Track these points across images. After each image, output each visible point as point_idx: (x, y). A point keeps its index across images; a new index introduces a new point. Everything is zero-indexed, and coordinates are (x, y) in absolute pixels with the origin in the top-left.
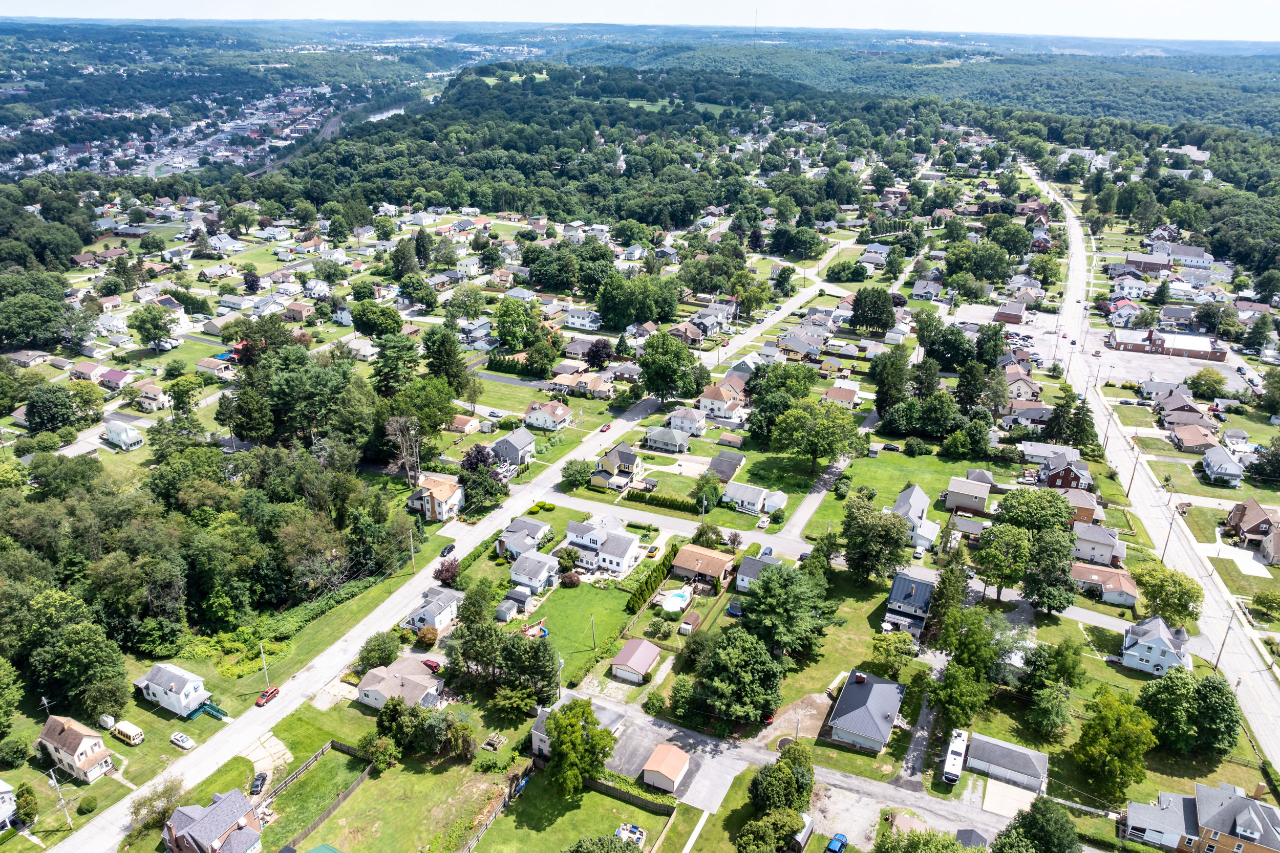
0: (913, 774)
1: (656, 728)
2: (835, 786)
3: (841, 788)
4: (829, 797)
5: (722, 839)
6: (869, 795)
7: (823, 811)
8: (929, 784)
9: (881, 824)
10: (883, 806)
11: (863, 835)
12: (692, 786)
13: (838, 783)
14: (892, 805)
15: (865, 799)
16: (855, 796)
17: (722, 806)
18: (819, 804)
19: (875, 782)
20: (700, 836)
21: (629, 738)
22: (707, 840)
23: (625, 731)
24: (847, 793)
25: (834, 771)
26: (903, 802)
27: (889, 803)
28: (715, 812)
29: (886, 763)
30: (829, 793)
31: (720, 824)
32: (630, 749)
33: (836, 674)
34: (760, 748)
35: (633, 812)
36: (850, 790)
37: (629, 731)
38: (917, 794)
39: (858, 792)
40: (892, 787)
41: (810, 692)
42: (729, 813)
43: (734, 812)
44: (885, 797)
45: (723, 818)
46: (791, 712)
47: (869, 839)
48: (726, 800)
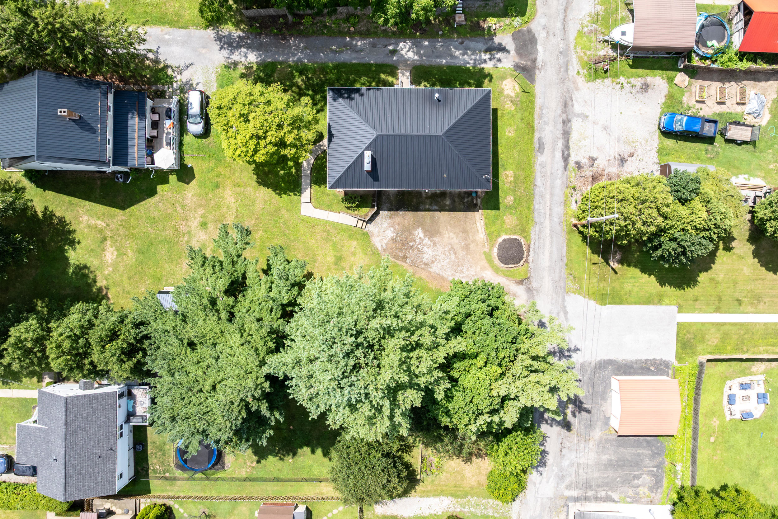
0: (501, 49)
1: (550, 459)
2: (566, 159)
3: (567, 146)
4: (593, 159)
5: (712, 279)
6: (566, 105)
7: (623, 161)
8: (517, 21)
9: (615, 76)
10: (580, 80)
11: (641, 96)
12: (643, 357)
13: (559, 155)
14: (575, 66)
15: (577, 108)
16: (576, 125)
17: (660, 302)
18: (613, 170)
19: (538, 102)
20: (718, 310)
21: (588, 486)
22: (720, 300)
23: (577, 500)
24: (574, 136)
25: (537, 167)
26: (564, 53)
27: (572, 72)
28: (675, 308)
29: (501, 91)
30: (585, 162)
31: (690, 292)
32: (611, 474)
33: (311, 223)
34: (529, 290)
35: (706, 415)
36: (566, 134)
37: (574, 493)
38: (540, 35)
39: (566, 122)
40: (538, 75)
41: (376, 254)
42: (668, 289)
43: (662, 282)
44: (563, 81)
45: (678, 292)
46: (435, 268)
47: (646, 87)
48: (648, 301)
